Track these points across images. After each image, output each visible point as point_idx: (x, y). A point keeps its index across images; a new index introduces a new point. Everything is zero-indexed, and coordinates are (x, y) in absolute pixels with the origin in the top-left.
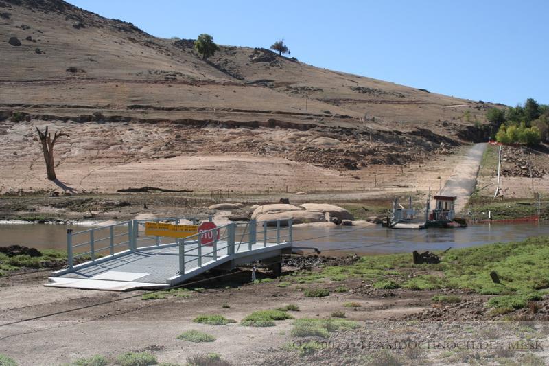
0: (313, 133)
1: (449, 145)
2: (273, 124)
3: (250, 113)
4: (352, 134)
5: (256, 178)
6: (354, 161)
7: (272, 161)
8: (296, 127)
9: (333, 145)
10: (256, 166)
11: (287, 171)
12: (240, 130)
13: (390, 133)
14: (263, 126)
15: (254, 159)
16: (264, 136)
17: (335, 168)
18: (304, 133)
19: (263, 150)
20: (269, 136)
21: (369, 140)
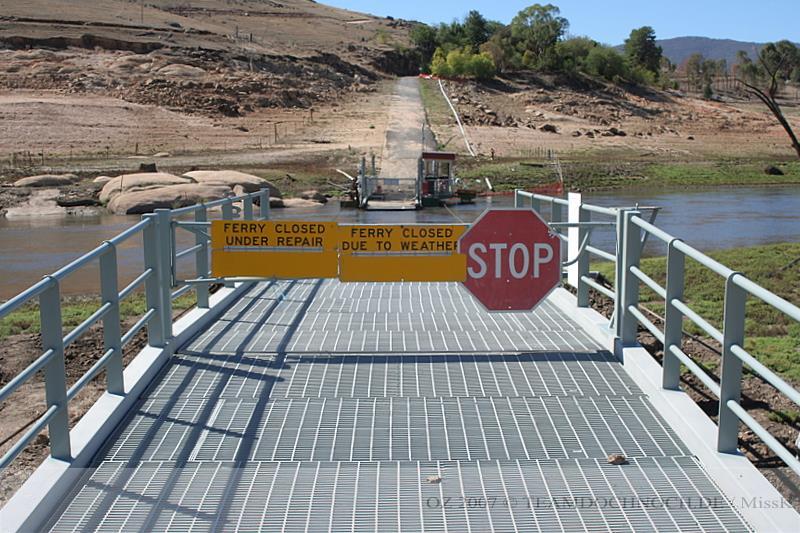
0: (159, 58)
1: (366, 79)
2: (89, 43)
3: (50, 24)
4: (222, 59)
5: (78, 132)
6: (233, 103)
7: (99, 103)
8: (129, 47)
9: (194, 76)
10: (74, 111)
11: (126, 119)
12: (36, 52)
13: (280, 58)
14: (75, 45)
15: (68, 101)
16: (78, 63)
17: (204, 114)
18: (143, 57)
19: (80, 85)
20: (86, 62)
21: (249, 70)
